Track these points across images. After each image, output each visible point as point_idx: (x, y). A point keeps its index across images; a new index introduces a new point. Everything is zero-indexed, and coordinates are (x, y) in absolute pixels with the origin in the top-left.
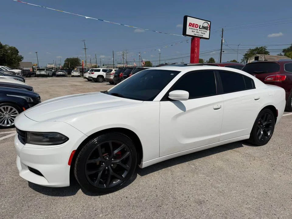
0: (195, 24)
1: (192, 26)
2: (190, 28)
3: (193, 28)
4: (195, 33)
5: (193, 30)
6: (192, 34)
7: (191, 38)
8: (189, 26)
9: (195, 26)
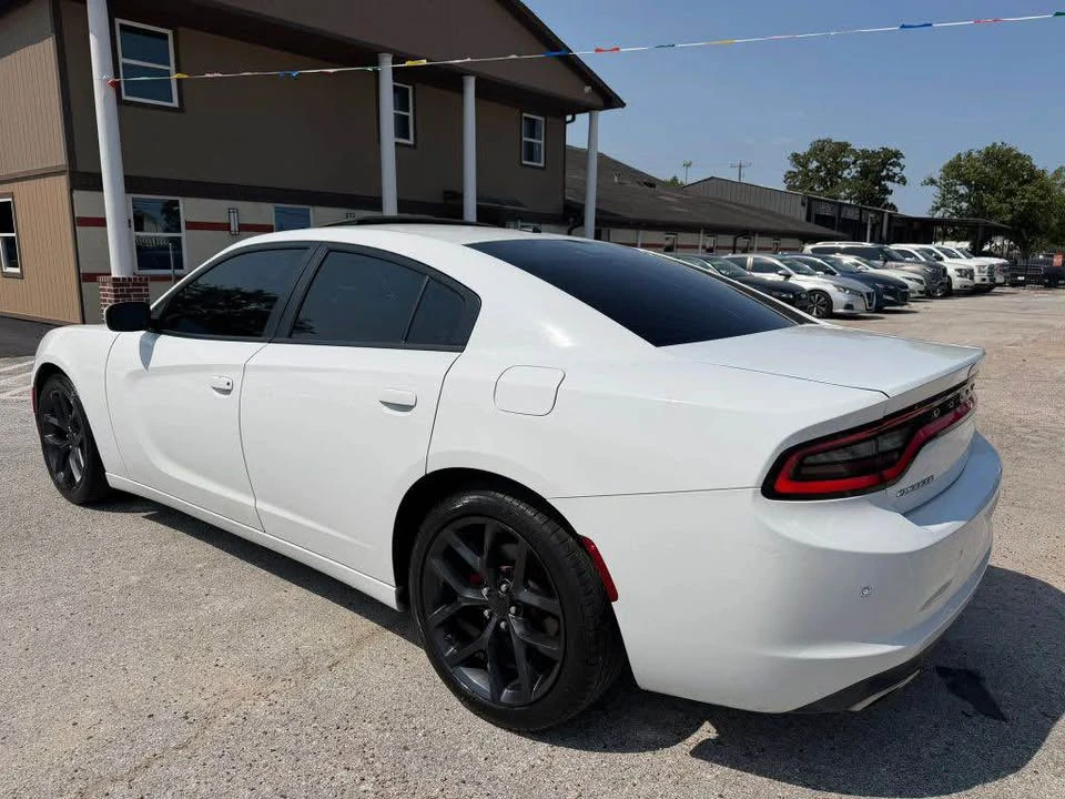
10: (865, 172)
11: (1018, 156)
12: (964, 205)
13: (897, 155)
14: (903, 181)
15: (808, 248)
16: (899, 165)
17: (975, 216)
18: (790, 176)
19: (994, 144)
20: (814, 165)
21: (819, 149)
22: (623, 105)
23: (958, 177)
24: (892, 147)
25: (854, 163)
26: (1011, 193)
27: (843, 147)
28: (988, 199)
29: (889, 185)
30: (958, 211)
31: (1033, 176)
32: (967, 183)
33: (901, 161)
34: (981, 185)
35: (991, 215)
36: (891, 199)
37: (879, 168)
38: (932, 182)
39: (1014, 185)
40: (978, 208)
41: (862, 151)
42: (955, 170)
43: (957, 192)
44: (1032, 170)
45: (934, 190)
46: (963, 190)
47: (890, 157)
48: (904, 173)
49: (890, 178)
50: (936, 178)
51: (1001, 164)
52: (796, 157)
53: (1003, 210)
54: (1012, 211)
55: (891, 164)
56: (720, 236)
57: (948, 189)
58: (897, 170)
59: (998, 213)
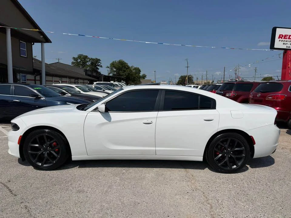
0: (288, 35)
1: (283, 38)
2: (280, 40)
3: (285, 40)
4: (288, 45)
5: (285, 42)
6: (284, 47)
7: (283, 51)
8: (279, 38)
9: (288, 38)
10: (92, 64)
11: (125, 63)
12: (115, 73)
13: (99, 60)
14: (101, 66)
15: (95, 83)
16: (100, 63)
17: (118, 75)
18: (73, 63)
19: (120, 60)
20: (79, 60)
21: (80, 56)
22: (51, 42)
23: (114, 67)
24: (98, 58)
25: (89, 61)
26: (125, 71)
27: (86, 57)
28: (120, 72)
29: (98, 67)
30: (114, 75)
31: (128, 68)
32: (115, 68)
33: (100, 62)
34: (119, 69)
35: (121, 76)
36: (99, 71)
37: (96, 63)
38: (108, 67)
39: (125, 69)
40: (119, 74)
41: (91, 58)
42: (113, 65)
43: (113, 70)
44: (128, 66)
45: (109, 69)
46: (115, 70)
47: (98, 61)
48: (101, 65)
49: (99, 66)
50: (109, 66)
51: (122, 64)
52: (74, 58)
53: (124, 75)
54: (125, 75)
55: (98, 62)
56: (63, 78)
57: (112, 69)
58: (100, 64)
59: (122, 75)
